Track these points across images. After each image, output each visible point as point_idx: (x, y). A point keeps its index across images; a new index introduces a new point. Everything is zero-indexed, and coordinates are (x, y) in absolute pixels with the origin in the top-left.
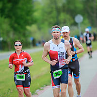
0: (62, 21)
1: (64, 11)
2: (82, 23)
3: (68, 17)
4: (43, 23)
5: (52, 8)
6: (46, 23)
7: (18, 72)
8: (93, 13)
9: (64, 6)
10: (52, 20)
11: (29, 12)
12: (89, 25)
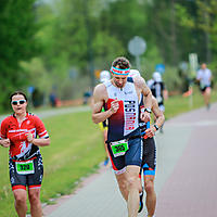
0: (100, 51)
1: (103, 29)
2: (145, 55)
3: (113, 41)
4: (57, 55)
5: (77, 21)
6: (65, 55)
7: (19, 156)
8: (169, 33)
9: (103, 19)
10: (77, 49)
11: (27, 30)
12: (161, 60)
